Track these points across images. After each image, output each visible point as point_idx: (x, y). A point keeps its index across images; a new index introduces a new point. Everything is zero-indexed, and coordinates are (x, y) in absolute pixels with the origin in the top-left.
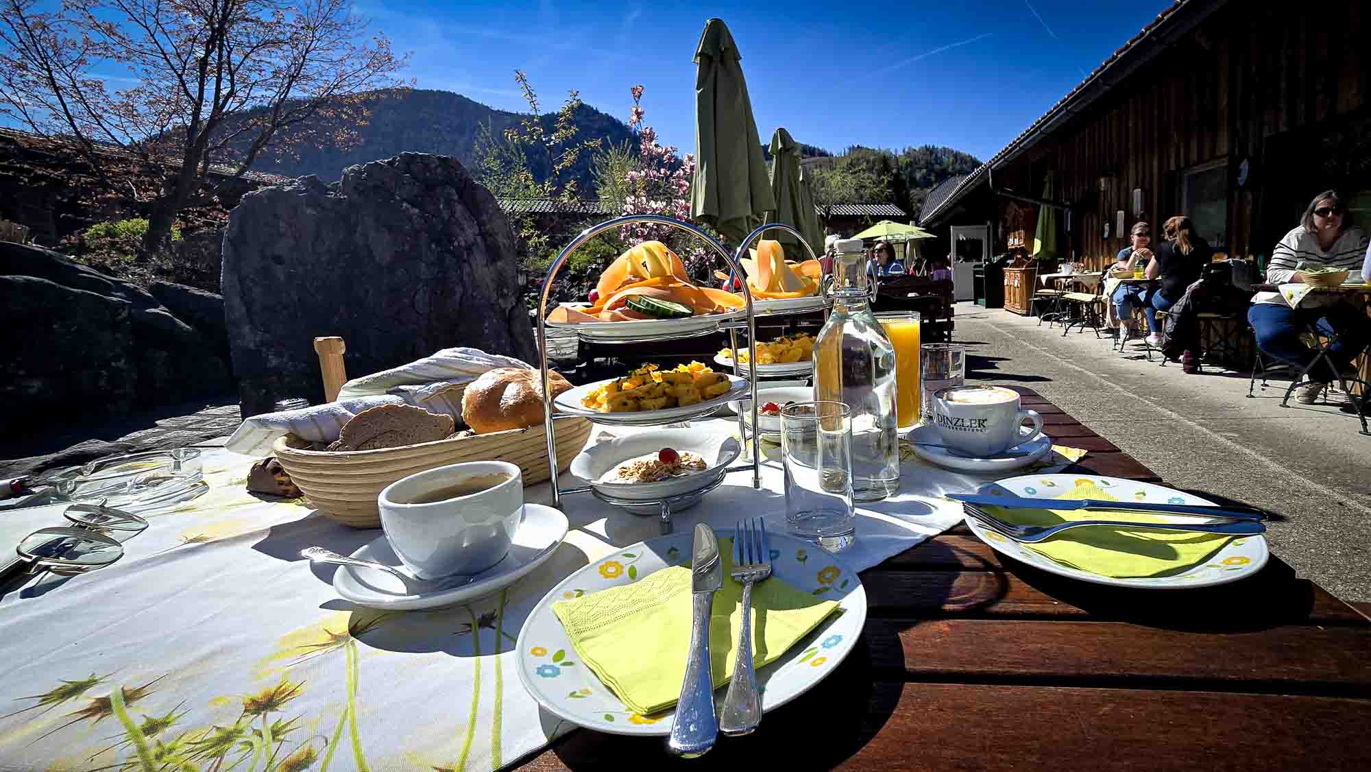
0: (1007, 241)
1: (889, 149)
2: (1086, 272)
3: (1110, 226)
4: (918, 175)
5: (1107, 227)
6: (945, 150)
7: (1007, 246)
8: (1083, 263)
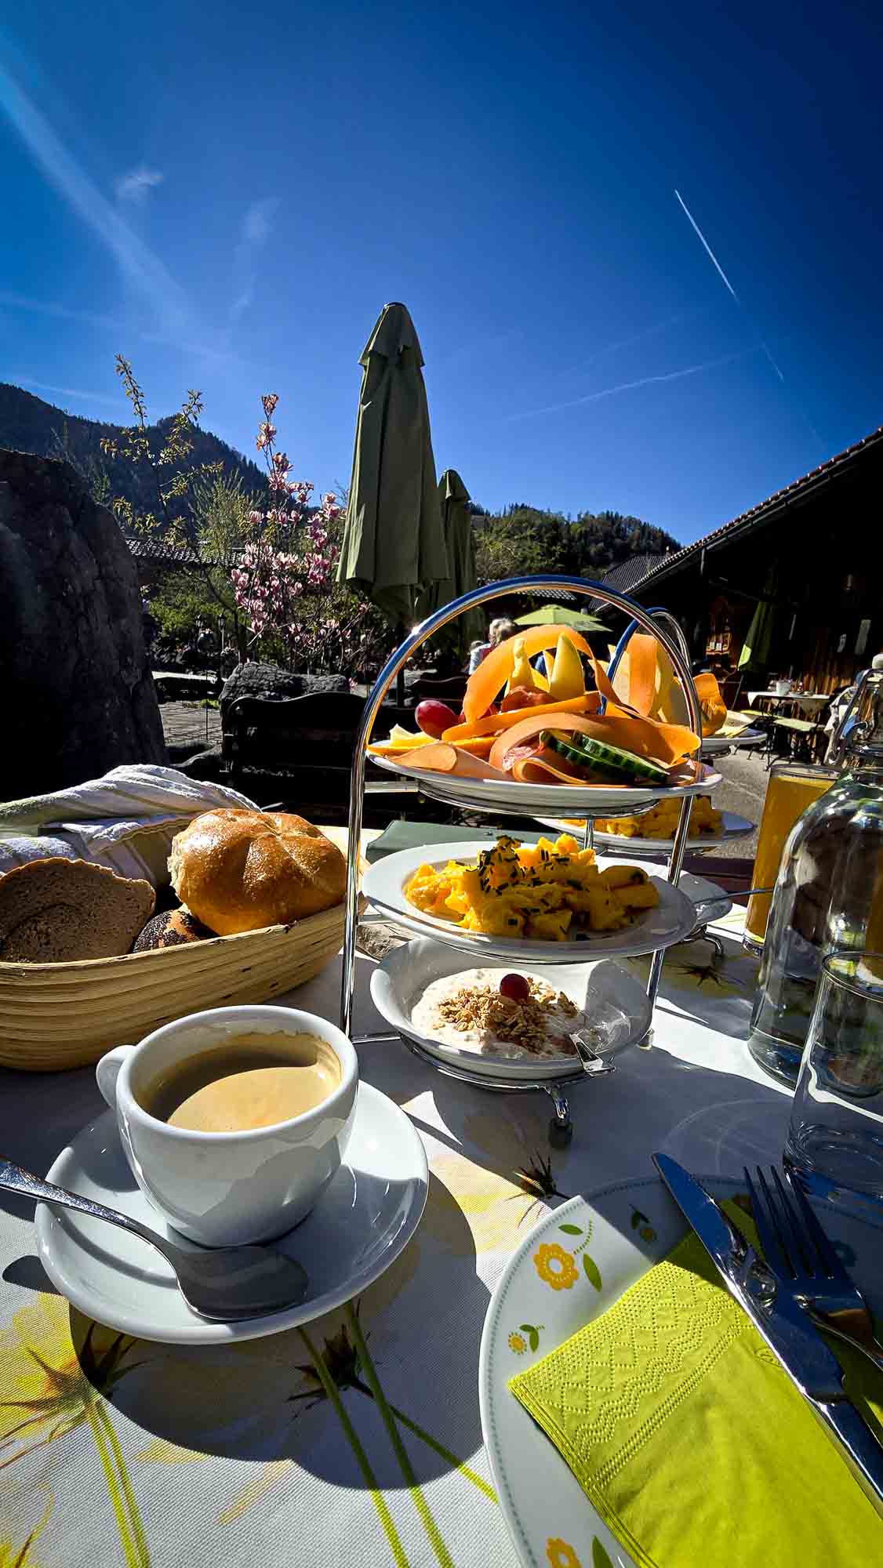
0: (707, 644)
1: (561, 513)
2: (806, 693)
3: (847, 639)
4: (593, 550)
5: (843, 639)
6: (631, 521)
7: (705, 651)
8: (802, 681)
